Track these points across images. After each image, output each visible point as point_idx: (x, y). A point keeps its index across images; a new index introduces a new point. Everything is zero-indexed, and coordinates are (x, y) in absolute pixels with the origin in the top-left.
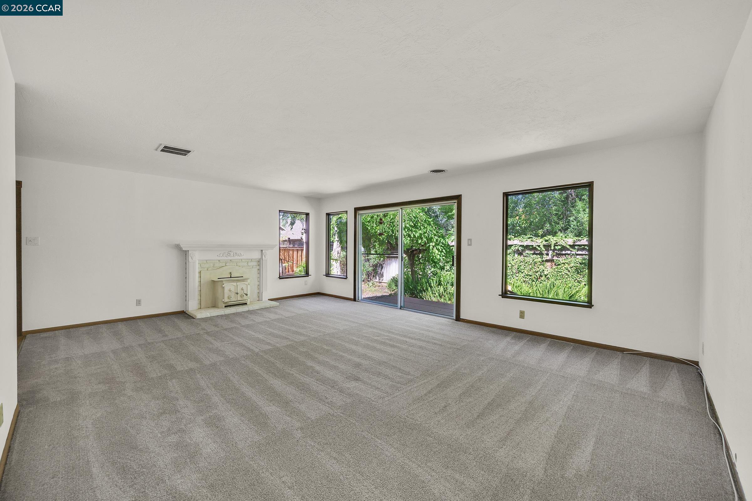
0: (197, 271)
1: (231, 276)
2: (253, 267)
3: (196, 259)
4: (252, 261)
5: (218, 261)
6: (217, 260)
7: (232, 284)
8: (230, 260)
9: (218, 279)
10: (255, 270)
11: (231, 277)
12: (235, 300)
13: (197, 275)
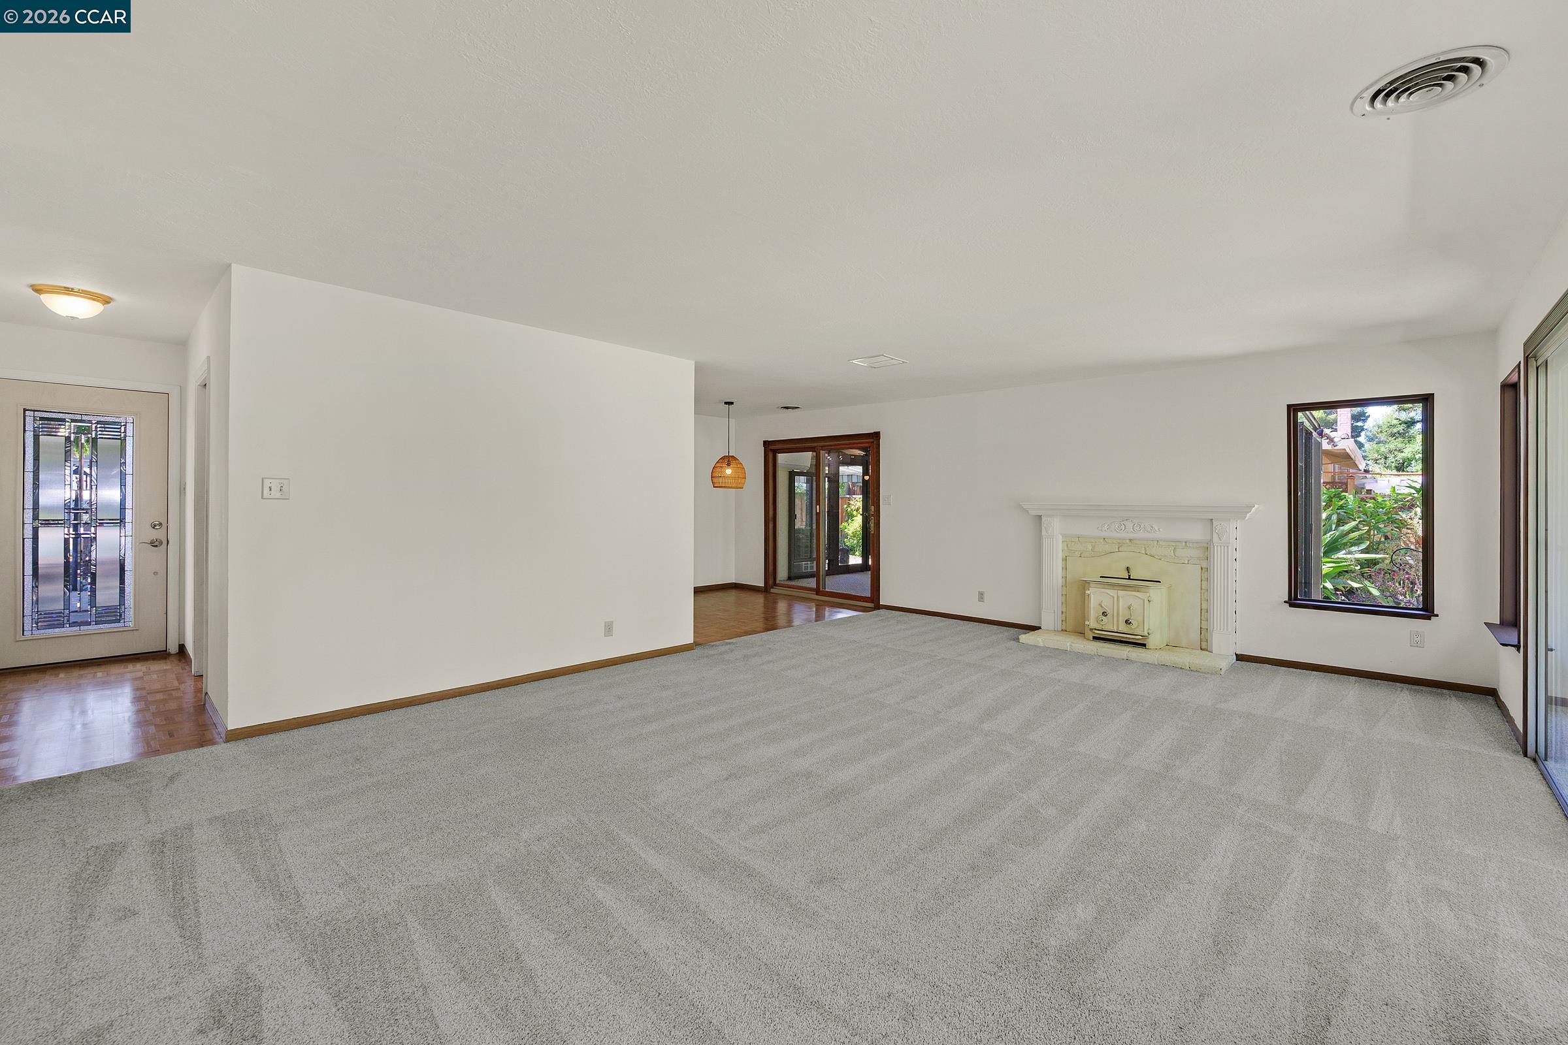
0: (1060, 556)
1: (1129, 576)
2: (1188, 561)
3: (1056, 531)
4: (1186, 544)
5: (1102, 540)
6: (1100, 538)
7: (1109, 591)
8: (1130, 540)
9: (1101, 577)
10: (1194, 571)
11: (1129, 579)
12: (1112, 629)
13: (1060, 564)
